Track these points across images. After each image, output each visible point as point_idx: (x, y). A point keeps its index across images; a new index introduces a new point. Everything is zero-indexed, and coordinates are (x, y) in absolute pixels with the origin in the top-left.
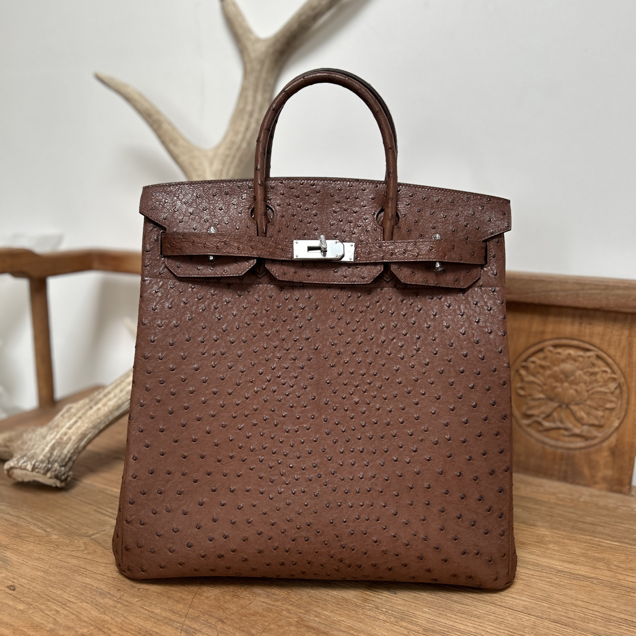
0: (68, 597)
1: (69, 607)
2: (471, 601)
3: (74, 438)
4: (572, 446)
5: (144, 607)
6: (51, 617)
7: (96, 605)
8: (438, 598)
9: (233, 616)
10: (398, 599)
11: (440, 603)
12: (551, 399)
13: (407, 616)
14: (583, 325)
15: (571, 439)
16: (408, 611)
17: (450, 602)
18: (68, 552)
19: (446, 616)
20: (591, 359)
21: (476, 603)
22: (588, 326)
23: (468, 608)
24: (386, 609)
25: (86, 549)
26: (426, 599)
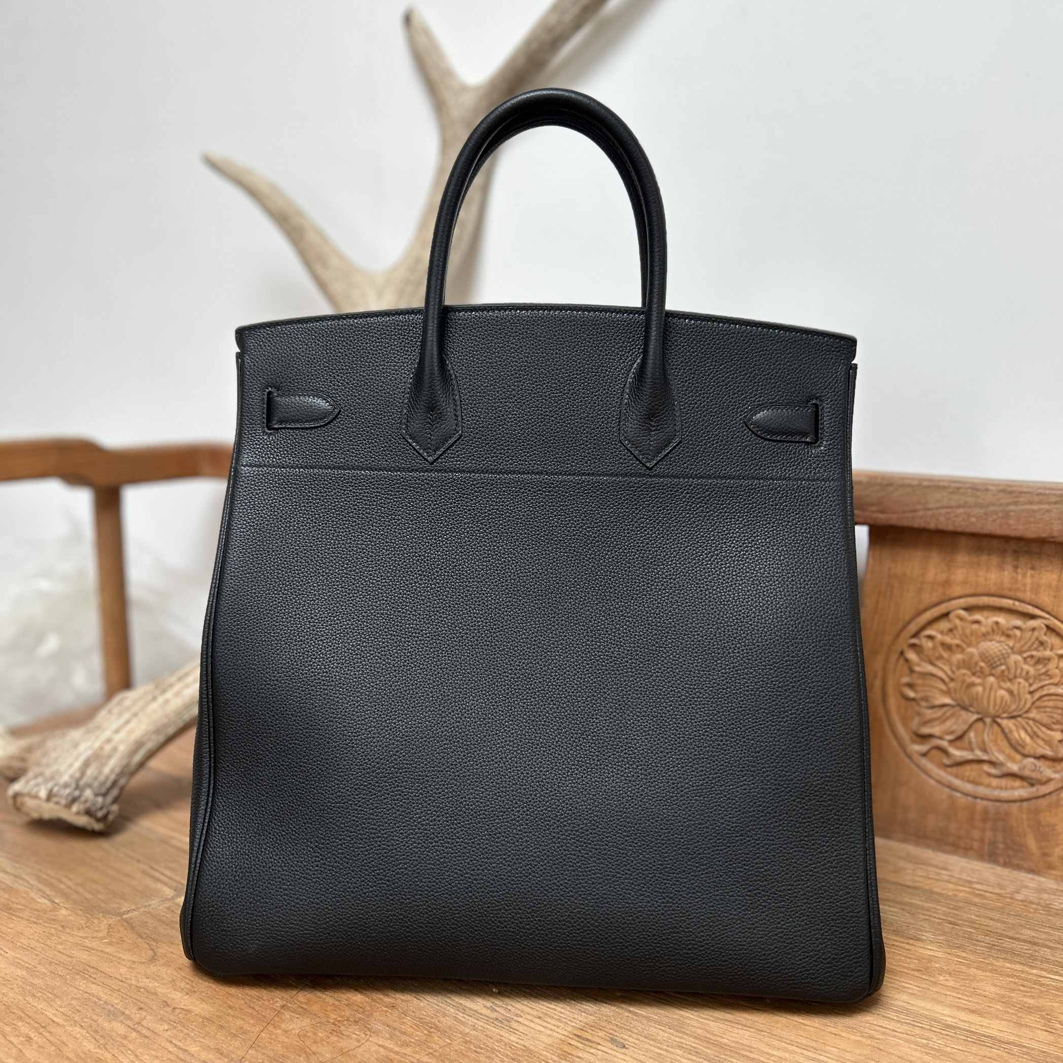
0: (53, 1014)
1: (49, 1032)
3: (122, 748)
4: (1004, 795)
5: (174, 1042)
6: (16, 1047)
7: (96, 1032)
12: (965, 708)
14: (1019, 570)
15: (1003, 782)
18: (77, 940)
20: (1036, 633)
22: (1029, 572)
25: (109, 935)
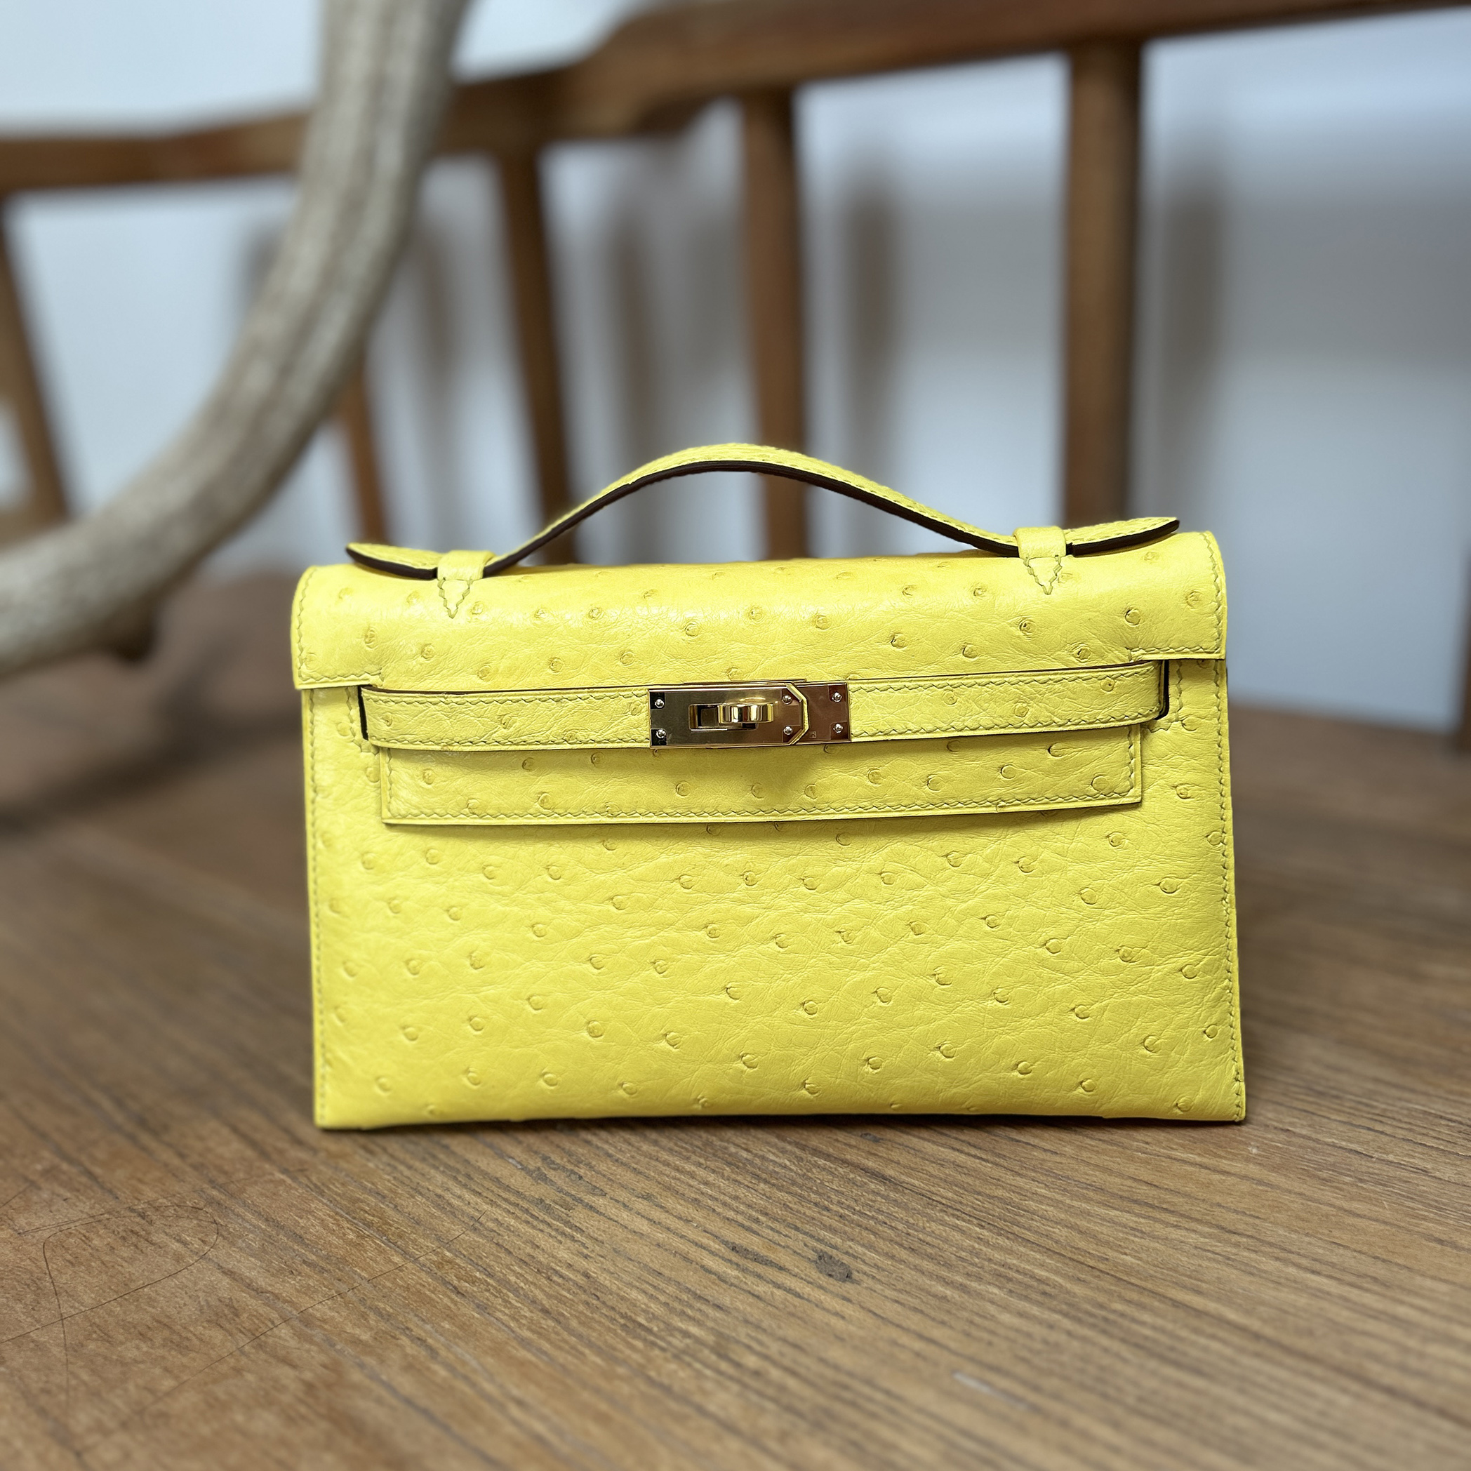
2: (1228, 1352)
8: (1057, 1317)
9: (56, 1329)
10: (848, 1310)
11: (1057, 1347)
13: (853, 1405)
16: (869, 1382)
17: (1116, 1346)
19: (1064, 1424)
21: (1256, 1363)
23: (1198, 1392)
24: (766, 1357)
26: (992, 1318)
